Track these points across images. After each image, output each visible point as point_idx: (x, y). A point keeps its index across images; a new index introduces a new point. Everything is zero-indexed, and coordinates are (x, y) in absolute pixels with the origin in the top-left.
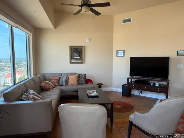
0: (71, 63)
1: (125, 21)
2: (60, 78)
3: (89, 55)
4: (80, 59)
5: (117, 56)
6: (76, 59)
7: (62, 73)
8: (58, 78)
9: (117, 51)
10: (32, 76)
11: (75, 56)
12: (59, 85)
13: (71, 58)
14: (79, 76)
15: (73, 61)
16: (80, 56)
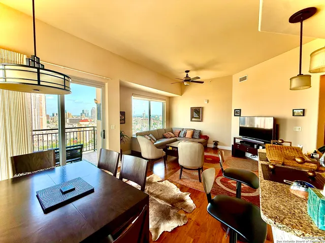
0: (191, 120)
1: (242, 80)
2: (180, 131)
3: (207, 114)
4: (199, 118)
5: (235, 116)
6: (196, 118)
7: (184, 128)
8: (178, 131)
9: (235, 110)
10: (165, 128)
11: (195, 115)
12: (179, 137)
13: (192, 117)
14: (194, 131)
15: (193, 119)
16: (199, 115)
